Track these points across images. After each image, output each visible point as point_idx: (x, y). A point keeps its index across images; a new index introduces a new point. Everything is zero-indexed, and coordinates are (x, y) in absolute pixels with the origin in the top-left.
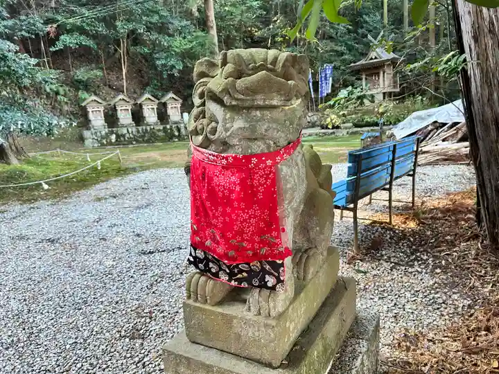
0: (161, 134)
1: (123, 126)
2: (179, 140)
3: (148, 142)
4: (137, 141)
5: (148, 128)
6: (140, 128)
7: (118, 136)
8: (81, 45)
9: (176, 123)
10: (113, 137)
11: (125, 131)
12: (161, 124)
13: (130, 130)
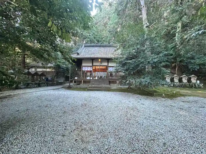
0: (188, 86)
1: (175, 83)
2: (195, 88)
3: (183, 87)
4: (179, 87)
5: (184, 84)
6: (181, 84)
7: (174, 85)
8: (166, 64)
9: (194, 83)
10: (172, 85)
11: (176, 84)
12: (188, 83)
13: (177, 84)
